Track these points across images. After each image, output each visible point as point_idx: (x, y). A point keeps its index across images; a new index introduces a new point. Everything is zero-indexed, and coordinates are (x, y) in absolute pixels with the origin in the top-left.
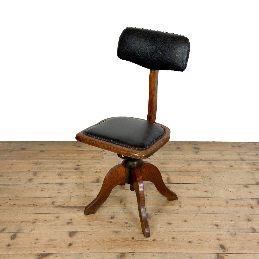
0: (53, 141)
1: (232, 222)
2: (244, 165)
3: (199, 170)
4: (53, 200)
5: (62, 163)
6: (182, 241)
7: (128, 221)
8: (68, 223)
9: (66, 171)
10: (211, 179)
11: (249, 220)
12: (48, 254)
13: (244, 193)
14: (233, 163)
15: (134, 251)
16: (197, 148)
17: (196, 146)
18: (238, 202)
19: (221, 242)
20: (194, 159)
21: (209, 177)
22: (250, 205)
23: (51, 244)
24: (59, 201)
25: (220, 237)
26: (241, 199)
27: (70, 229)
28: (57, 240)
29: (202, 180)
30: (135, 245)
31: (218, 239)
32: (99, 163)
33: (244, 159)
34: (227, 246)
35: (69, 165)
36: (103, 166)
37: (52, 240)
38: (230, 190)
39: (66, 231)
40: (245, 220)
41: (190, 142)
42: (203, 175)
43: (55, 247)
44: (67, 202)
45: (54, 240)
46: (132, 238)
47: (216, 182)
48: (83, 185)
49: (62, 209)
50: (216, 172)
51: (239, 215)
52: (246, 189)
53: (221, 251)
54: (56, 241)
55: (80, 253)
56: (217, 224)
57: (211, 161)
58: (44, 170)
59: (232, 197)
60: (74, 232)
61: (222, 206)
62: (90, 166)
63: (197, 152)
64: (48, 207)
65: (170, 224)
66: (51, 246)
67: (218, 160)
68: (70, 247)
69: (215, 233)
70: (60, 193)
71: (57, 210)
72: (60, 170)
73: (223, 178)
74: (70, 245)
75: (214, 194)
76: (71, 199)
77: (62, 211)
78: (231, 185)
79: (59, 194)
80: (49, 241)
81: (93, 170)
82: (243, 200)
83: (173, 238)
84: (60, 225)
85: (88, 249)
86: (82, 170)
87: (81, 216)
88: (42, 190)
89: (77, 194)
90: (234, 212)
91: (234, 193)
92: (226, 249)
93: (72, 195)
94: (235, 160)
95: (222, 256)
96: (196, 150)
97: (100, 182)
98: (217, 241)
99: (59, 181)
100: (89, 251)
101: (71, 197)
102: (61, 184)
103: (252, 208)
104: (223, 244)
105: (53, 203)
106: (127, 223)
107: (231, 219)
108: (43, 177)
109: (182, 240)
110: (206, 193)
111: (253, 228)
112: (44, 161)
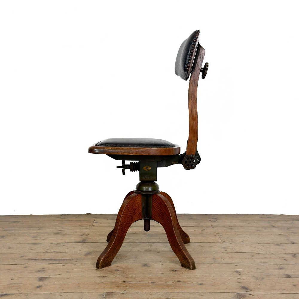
0: (31, 215)
1: (258, 270)
2: (275, 230)
3: (217, 233)
4: (22, 255)
5: (39, 230)
6: (190, 284)
7: (119, 269)
8: (39, 271)
9: (44, 234)
10: (232, 239)
11: (281, 269)
12: (6, 294)
13: (274, 249)
14: (260, 229)
15: (125, 291)
16: (215, 219)
17: (214, 217)
18: (267, 256)
19: (242, 285)
20: (211, 226)
21: (229, 238)
22: (283, 258)
23: (13, 287)
24: (30, 256)
25: (242, 281)
26: (271, 253)
27: (41, 275)
28: (22, 284)
29: (220, 240)
30: (126, 286)
31: (239, 282)
32: (87, 228)
33: (275, 226)
34: (251, 287)
35: (48, 231)
36: (92, 231)
37: (15, 284)
38: (257, 247)
39: (35, 277)
40: (276, 269)
41: (206, 214)
42: (221, 236)
43: (17, 289)
44: (41, 256)
45: (17, 284)
46: (123, 282)
47: (238, 242)
48: (64, 244)
49: (33, 261)
50: (238, 235)
51: (267, 265)
52: (278, 247)
53: (243, 291)
54: (20, 285)
55: (51, 293)
56: (239, 271)
57: (233, 227)
58: (15, 234)
59: (260, 252)
60: (47, 277)
61: (246, 258)
62: (75, 231)
63: (214, 221)
64: (15, 260)
65: (176, 271)
66: (13, 288)
67: (242, 227)
68: (39, 289)
69: (237, 278)
70: (33, 250)
71: (26, 262)
72: (36, 234)
73: (248, 239)
74: (39, 287)
75: (235, 249)
76: (46, 254)
77: (33, 262)
78: (257, 244)
79: (31, 251)
80: (11, 284)
81: (80, 233)
82: (274, 254)
83: (179, 281)
84: (28, 273)
85: (63, 290)
86: (65, 234)
87: (57, 266)
88: (10, 248)
89: (54, 251)
90: (262, 263)
91: (262, 249)
92: (249, 290)
93: (48, 251)
94: (263, 227)
95: (244, 295)
96: (214, 220)
97: (86, 242)
98: (239, 284)
99: (34, 242)
100: (63, 292)
101: (46, 252)
102: (35, 244)
103: (285, 260)
104: (245, 286)
105: (21, 257)
106: (118, 270)
107: (257, 268)
108: (13, 239)
109: (190, 282)
110: (226, 249)
111: (286, 274)
112: (16, 229)
